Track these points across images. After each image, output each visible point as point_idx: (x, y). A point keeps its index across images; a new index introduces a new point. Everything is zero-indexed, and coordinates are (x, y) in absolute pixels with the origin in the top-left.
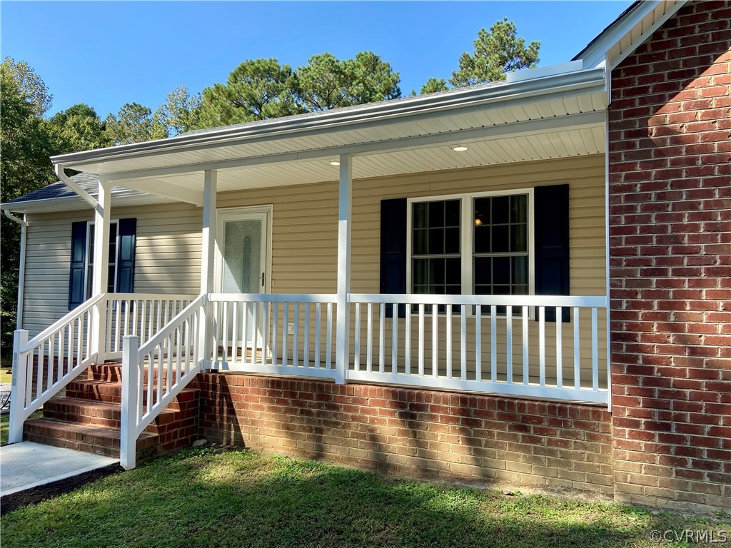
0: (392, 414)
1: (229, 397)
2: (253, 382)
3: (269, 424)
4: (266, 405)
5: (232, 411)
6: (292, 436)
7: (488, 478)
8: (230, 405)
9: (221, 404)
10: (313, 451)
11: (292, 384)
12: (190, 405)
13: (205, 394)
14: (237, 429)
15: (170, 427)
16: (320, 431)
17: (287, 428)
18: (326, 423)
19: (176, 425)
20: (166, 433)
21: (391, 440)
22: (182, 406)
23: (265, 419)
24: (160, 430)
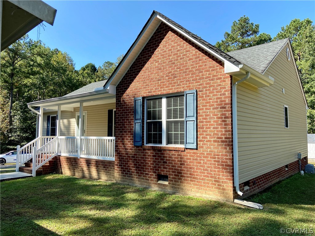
0: (86, 165)
1: (60, 162)
2: (64, 158)
3: (67, 168)
4: (66, 164)
5: (61, 165)
6: (70, 171)
7: (99, 178)
8: (60, 164)
9: (59, 163)
10: (73, 174)
11: (70, 158)
12: (52, 164)
13: (56, 161)
14: (62, 169)
15: (46, 168)
16: (74, 169)
17: (70, 169)
18: (76, 168)
19: (48, 168)
20: (45, 170)
21: (86, 171)
22: (49, 164)
23: (66, 167)
24: (43, 169)
